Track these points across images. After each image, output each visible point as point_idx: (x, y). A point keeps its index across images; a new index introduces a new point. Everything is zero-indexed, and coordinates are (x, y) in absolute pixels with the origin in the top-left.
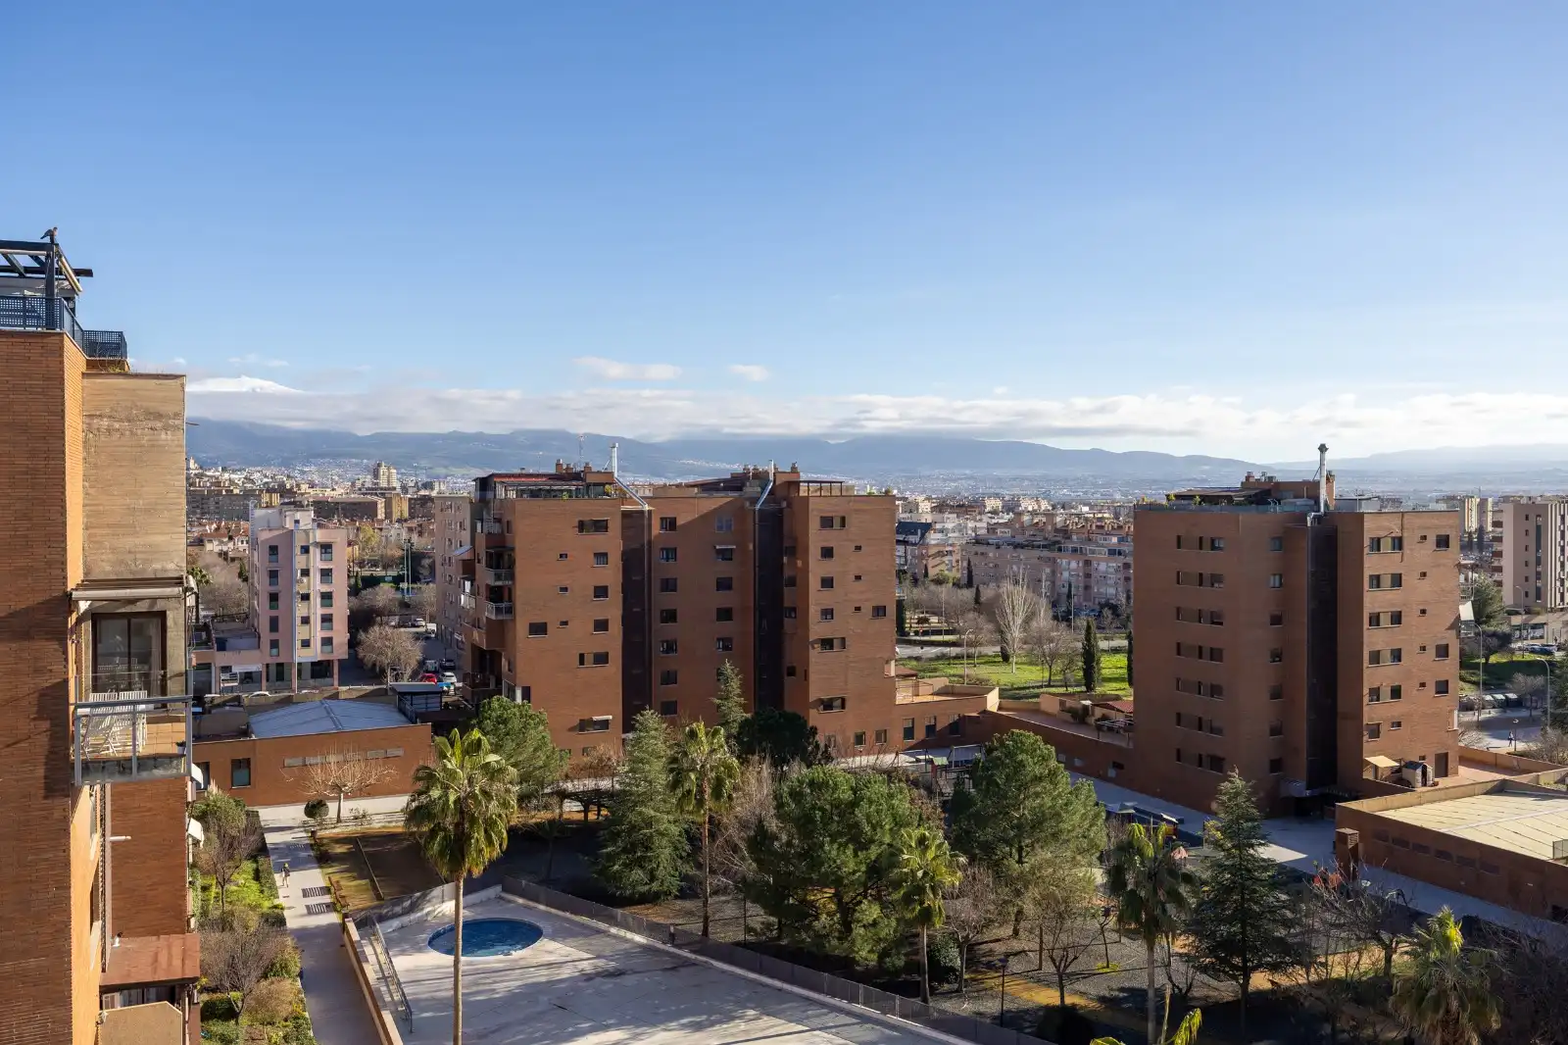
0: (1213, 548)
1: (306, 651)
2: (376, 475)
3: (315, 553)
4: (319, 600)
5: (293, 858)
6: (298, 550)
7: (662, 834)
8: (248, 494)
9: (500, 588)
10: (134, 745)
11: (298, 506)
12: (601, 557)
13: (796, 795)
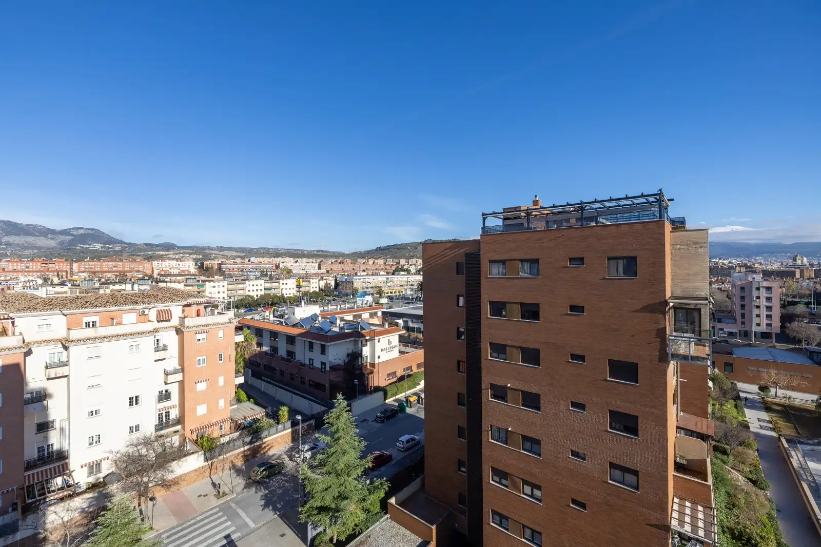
1: (758, 327)
2: (795, 260)
3: (763, 290)
4: (765, 309)
5: (751, 404)
6: (754, 289)
8: (730, 268)
10: (690, 352)
11: (755, 272)
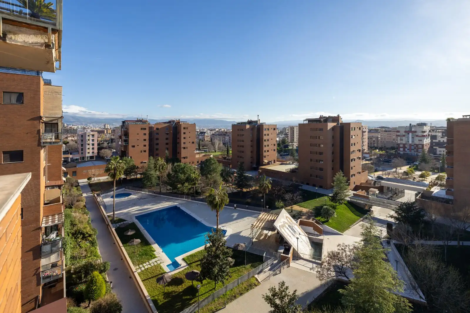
0: (243, 130)
1: (89, 154)
2: (105, 126)
3: (91, 136)
6: (87, 136)
7: (153, 177)
9: (126, 140)
12: (145, 134)
13: (175, 167)
